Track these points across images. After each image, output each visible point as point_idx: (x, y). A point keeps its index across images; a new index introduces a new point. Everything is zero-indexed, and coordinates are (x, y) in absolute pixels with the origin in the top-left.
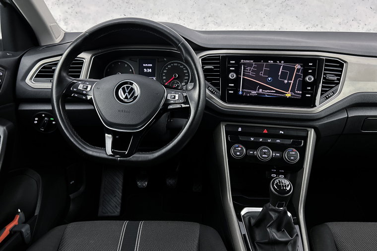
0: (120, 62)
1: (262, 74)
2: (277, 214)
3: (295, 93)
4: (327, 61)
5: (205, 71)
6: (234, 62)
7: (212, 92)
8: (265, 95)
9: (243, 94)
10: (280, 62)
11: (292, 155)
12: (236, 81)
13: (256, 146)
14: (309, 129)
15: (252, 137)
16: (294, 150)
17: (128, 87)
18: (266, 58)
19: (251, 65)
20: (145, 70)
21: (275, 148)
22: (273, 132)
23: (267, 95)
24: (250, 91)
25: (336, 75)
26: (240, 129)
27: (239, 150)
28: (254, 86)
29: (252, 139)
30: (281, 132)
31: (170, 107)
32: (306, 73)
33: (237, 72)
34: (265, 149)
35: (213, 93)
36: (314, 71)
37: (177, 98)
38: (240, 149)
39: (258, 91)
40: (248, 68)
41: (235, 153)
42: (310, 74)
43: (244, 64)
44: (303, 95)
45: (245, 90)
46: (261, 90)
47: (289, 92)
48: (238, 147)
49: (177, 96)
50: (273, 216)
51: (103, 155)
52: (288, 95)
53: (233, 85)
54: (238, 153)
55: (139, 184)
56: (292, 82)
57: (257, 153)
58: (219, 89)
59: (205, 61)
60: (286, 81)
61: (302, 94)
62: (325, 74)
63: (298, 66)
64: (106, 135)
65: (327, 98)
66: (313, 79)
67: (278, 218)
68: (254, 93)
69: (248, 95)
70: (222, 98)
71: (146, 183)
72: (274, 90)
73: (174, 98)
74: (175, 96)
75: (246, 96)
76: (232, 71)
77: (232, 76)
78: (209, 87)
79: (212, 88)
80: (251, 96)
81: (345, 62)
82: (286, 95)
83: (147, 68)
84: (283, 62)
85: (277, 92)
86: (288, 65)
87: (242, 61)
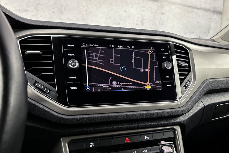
1: (112, 61)
3: (155, 84)
6: (72, 46)
7: (42, 91)
8: (120, 88)
9: (91, 89)
10: (131, 48)
12: (80, 71)
23: (124, 88)
24: (101, 84)
28: (105, 78)
30: (146, 137)
33: (80, 59)
35: (44, 93)
39: (111, 84)
40: (94, 54)
43: (88, 49)
44: (164, 85)
45: (94, 84)
46: (114, 83)
47: (148, 82)
52: (148, 87)
53: (75, 78)
56: (149, 70)
58: (54, 86)
59: (25, 44)
60: (142, 70)
61: (162, 85)
63: (150, 52)
65: (187, 88)
66: (171, 66)
68: (106, 87)
69: (99, 90)
70: (61, 99)
72: (131, 81)
75: (96, 92)
76: (72, 58)
77: (73, 64)
78: (36, 82)
79: (41, 83)
80: (103, 93)
81: (189, 49)
82: (146, 87)
84: (133, 47)
85: (135, 84)
86: (139, 50)
87: (84, 45)
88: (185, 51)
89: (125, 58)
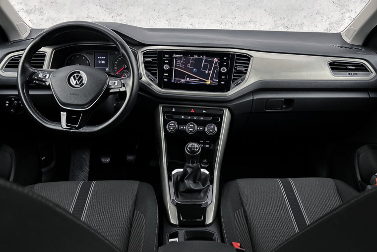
0: (79, 55)
1: (189, 66)
2: (191, 170)
3: (213, 81)
4: (238, 55)
5: (145, 63)
6: (168, 56)
8: (191, 82)
9: (175, 81)
10: (203, 57)
11: (211, 128)
12: (170, 71)
13: (185, 122)
14: (223, 109)
15: (183, 115)
16: (213, 125)
17: (77, 76)
18: (192, 53)
19: (181, 59)
20: (100, 62)
21: (199, 123)
22: (198, 111)
23: (193, 82)
24: (180, 79)
25: (245, 67)
26: (174, 110)
27: (173, 126)
28: (183, 75)
29: (183, 117)
30: (204, 111)
31: (111, 91)
32: (221, 65)
33: (170, 64)
34: (191, 124)
35: (152, 81)
36: (227, 63)
37: (116, 84)
38: (173, 125)
39: (186, 79)
40: (179, 61)
41: (169, 128)
42: (225, 66)
43: (176, 58)
44: (219, 82)
45: (176, 79)
46: (188, 79)
47: (209, 80)
48: (172, 123)
49: (116, 82)
50: (189, 171)
51: (59, 128)
52: (208, 83)
53: (167, 74)
54: (172, 128)
55: (103, 160)
56: (211, 72)
57: (186, 128)
58: (156, 78)
59: (146, 55)
60: (207, 72)
61: (218, 82)
62: (236, 66)
63: (216, 60)
64: (62, 113)
65: (237, 85)
66: (226, 70)
67: (192, 172)
68: (183, 81)
69: (179, 82)
70: (159, 85)
71: (109, 159)
72: (198, 79)
73: (115, 85)
74: (115, 83)
75: (177, 83)
76: (166, 63)
77: (166, 67)
78: (149, 76)
79: (151, 76)
80: (181, 84)
81: (252, 56)
83: (101, 60)
84: (204, 56)
85: (200, 80)
86: (208, 59)
87: (174, 55)
88: (248, 58)
89: (197, 63)
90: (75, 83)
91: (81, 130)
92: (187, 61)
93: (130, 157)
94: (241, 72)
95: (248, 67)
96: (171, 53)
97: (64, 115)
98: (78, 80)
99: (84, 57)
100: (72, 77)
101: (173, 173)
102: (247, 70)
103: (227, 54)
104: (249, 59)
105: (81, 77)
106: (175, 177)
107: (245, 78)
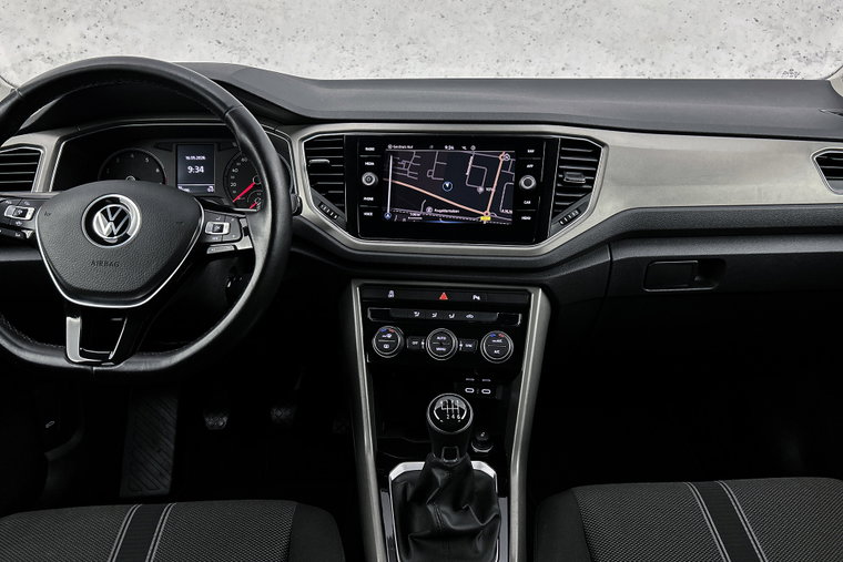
0: (134, 152)
1: (431, 174)
2: (446, 474)
3: (499, 214)
4: (566, 143)
5: (311, 168)
6: (372, 149)
7: (328, 215)
8: (437, 218)
9: (393, 217)
10: (469, 149)
11: (496, 344)
12: (378, 190)
13: (422, 328)
14: (530, 289)
15: (417, 309)
16: (502, 334)
17: (113, 210)
18: (439, 140)
19: (408, 156)
20: (191, 169)
21: (462, 330)
22: (459, 297)
23: (443, 219)
24: (408, 211)
25: (586, 173)
26: (391, 294)
27: (390, 338)
28: (414, 201)
29: (417, 314)
30: (475, 297)
31: (212, 250)
32: (520, 171)
33: (380, 171)
34: (441, 334)
35: (331, 218)
36: (537, 164)
37: (225, 231)
38: (389, 336)
39: (424, 210)
40: (404, 163)
41: (380, 346)
42: (530, 172)
43: (394, 153)
44: (516, 216)
45: (397, 210)
46: (429, 209)
47: (488, 211)
48: (388, 332)
49: (226, 225)
50: (439, 478)
51: (60, 362)
52: (486, 218)
53: (372, 199)
54: (386, 347)
56: (493, 190)
57: (426, 344)
58: (342, 209)
59: (312, 148)
60: (481, 189)
61: (513, 216)
62: (561, 171)
63: (504, 157)
64: (68, 319)
65: (566, 224)
66: (534, 183)
67: (448, 482)
68: (415, 215)
69: (404, 220)
70: (351, 229)
71: (225, 419)
72: (456, 208)
73: (222, 233)
74: (222, 226)
75: (399, 222)
76: (369, 169)
77: (369, 179)
78: (322, 203)
79: (328, 205)
80: (410, 223)
81: (603, 145)
82: (482, 218)
83: (194, 163)
84: (473, 147)
85: (463, 213)
86: (484, 153)
87: (390, 147)
88: (593, 150)
89: (454, 167)
90: (105, 231)
91: (122, 366)
92: (426, 162)
93: (279, 413)
94: (576, 188)
95: (593, 174)
96: (381, 141)
97: (73, 325)
98: (116, 223)
99: (150, 157)
100: (99, 214)
101: (393, 475)
102: (591, 183)
103: (537, 141)
104: (596, 153)
105: (123, 214)
106: (400, 488)
107: (586, 204)
